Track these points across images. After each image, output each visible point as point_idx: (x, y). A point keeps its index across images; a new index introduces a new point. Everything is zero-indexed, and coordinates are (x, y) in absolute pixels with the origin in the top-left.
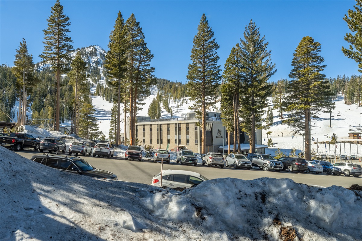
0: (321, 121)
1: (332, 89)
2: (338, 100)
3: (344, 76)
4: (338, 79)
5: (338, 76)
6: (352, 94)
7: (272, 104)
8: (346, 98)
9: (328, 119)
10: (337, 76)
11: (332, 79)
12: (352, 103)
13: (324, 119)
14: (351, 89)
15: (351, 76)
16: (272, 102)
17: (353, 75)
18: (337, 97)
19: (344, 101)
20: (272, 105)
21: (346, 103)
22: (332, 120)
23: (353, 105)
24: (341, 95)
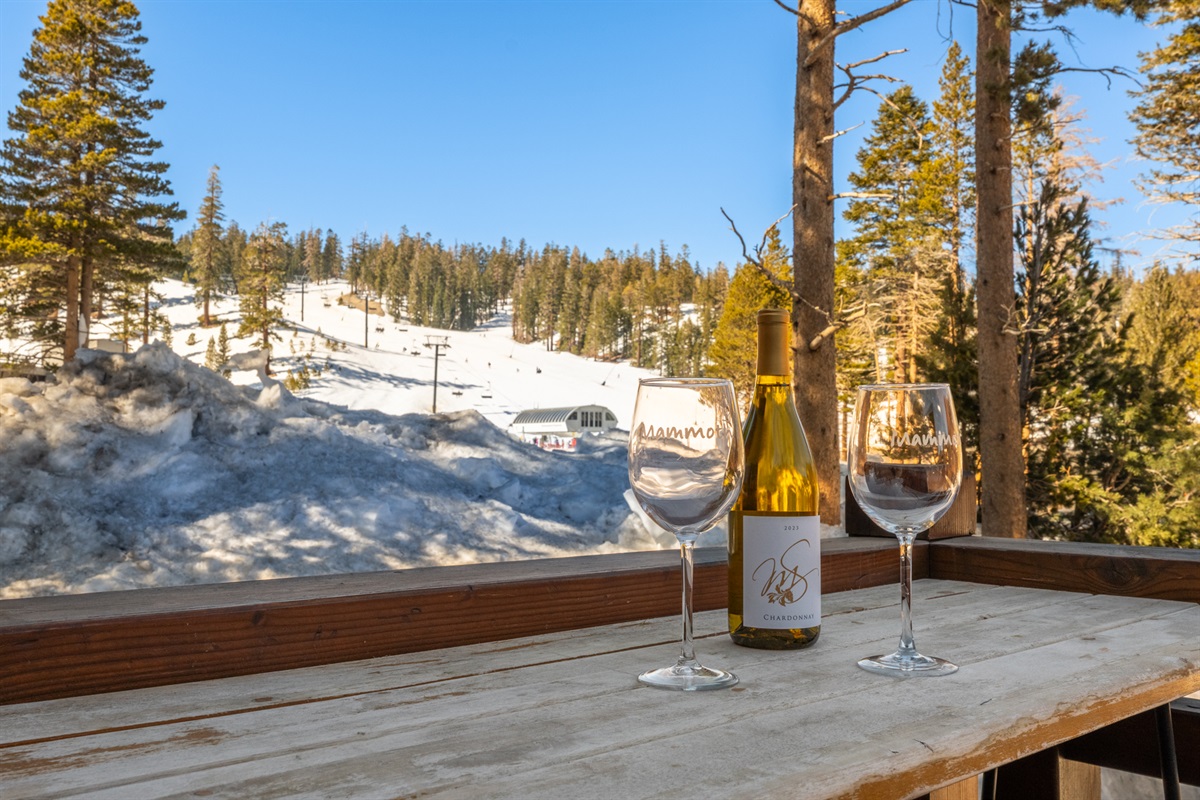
0: (407, 388)
1: (480, 284)
2: (493, 324)
3: (523, 243)
4: (502, 250)
5: (504, 242)
6: (534, 309)
7: (236, 316)
8: (516, 317)
9: (429, 383)
10: (500, 240)
11: (486, 249)
12: (535, 339)
13: (417, 383)
14: (532, 291)
15: (544, 247)
16: (238, 308)
17: (550, 243)
18: (491, 315)
19: (508, 330)
20: (239, 320)
21: (515, 337)
22: (440, 389)
23: (536, 343)
24: (506, 307)
